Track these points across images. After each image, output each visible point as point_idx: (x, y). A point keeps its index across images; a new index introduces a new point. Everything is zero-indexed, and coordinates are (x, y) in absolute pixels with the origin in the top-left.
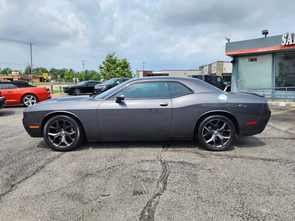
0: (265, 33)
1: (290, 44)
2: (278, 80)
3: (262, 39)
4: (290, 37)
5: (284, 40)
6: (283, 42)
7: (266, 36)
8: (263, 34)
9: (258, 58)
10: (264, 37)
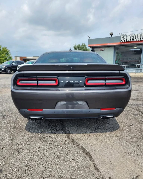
0: (111, 34)
1: (125, 41)
2: (117, 62)
3: (110, 37)
4: (125, 37)
5: (122, 39)
6: (121, 40)
7: (111, 36)
8: (110, 35)
9: (106, 49)
10: (111, 37)
